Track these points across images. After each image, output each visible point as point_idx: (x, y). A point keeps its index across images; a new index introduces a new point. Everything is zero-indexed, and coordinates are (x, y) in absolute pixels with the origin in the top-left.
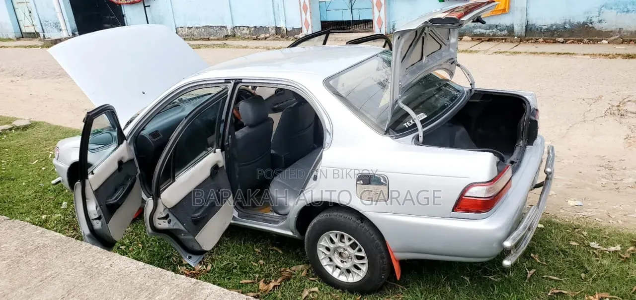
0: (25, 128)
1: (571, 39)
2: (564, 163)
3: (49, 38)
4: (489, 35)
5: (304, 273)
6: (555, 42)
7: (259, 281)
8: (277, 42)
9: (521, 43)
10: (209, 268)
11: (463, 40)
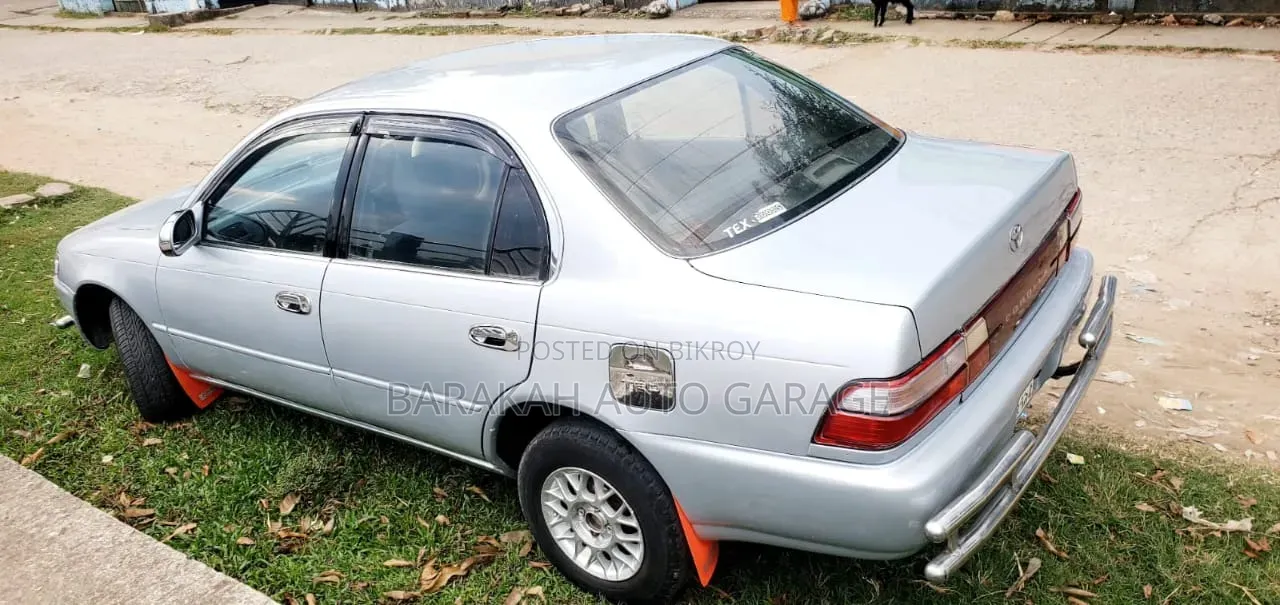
0: (60, 200)
1: (1239, 17)
2: (1167, 305)
3: (163, 12)
4: (1053, 7)
5: (527, 548)
6: (1201, 23)
7: (424, 562)
8: (605, 21)
9: (1125, 25)
10: (329, 526)
11: (994, 18)
